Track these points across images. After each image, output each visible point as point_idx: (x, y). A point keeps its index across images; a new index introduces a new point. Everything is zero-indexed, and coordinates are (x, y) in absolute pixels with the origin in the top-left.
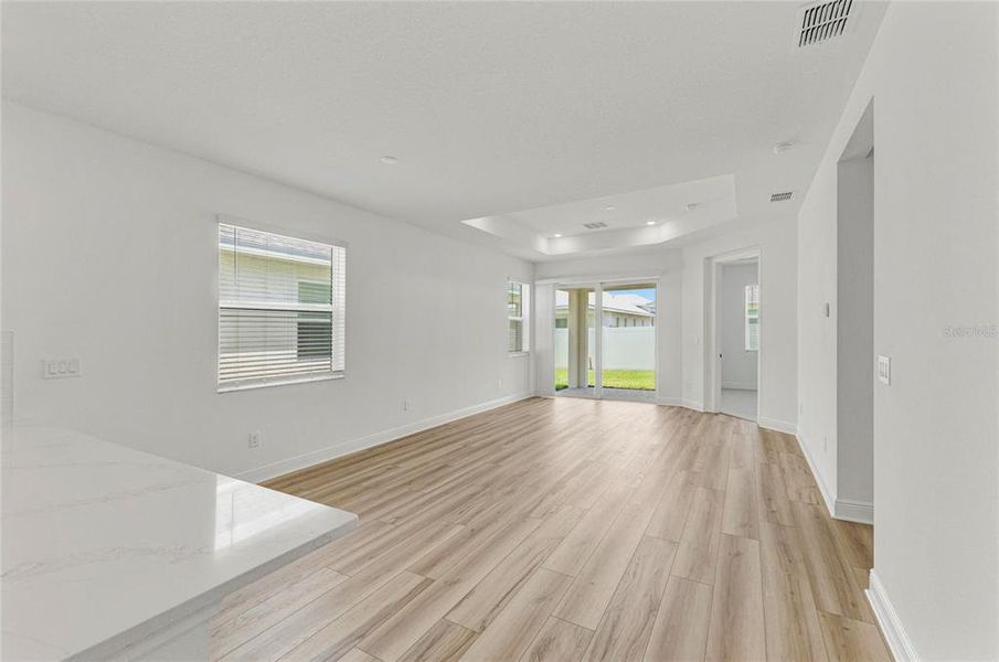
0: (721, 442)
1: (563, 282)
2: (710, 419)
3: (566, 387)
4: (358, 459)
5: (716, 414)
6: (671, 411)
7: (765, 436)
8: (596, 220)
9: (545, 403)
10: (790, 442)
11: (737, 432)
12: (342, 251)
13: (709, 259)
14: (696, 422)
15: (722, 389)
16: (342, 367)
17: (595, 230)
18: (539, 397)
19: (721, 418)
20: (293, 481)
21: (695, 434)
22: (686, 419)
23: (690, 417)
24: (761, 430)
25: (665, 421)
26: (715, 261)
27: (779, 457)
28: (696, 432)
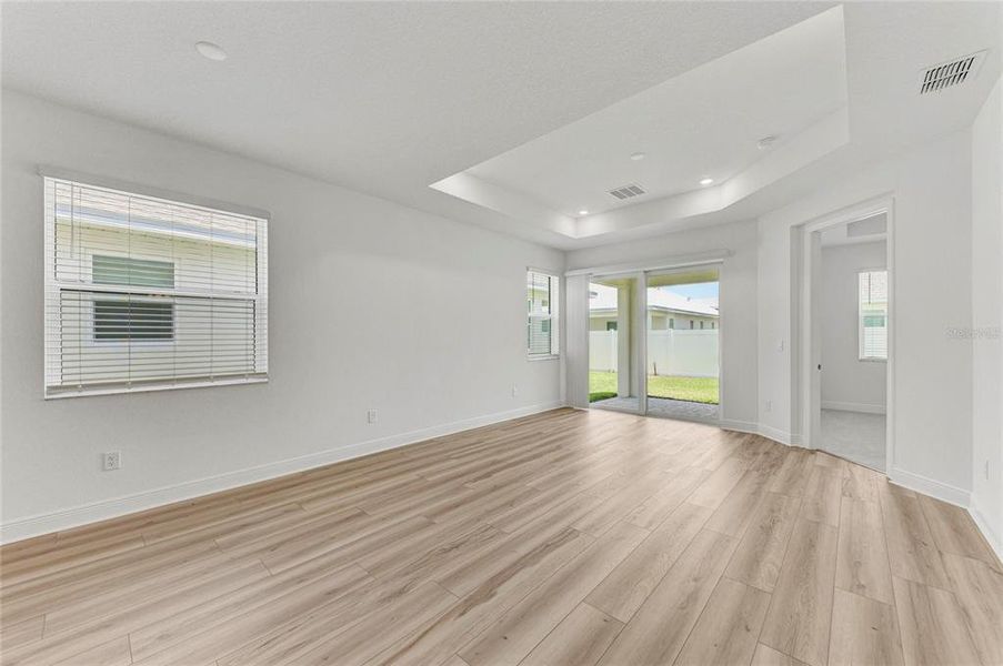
0: (820, 512)
1: (597, 272)
2: (802, 460)
3: (615, 395)
4: (272, 488)
5: (812, 452)
6: (739, 441)
7: (905, 505)
8: (625, 183)
9: (576, 415)
10: (958, 523)
11: (849, 492)
12: (264, 223)
13: (799, 227)
14: (775, 465)
15: (822, 409)
16: (265, 369)
17: (629, 199)
18: (571, 408)
19: (820, 460)
20: (154, 519)
21: (774, 489)
22: (761, 456)
23: (767, 453)
24: (895, 490)
25: (726, 459)
26: (810, 229)
27: (944, 564)
28: (775, 484)
